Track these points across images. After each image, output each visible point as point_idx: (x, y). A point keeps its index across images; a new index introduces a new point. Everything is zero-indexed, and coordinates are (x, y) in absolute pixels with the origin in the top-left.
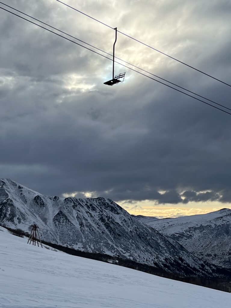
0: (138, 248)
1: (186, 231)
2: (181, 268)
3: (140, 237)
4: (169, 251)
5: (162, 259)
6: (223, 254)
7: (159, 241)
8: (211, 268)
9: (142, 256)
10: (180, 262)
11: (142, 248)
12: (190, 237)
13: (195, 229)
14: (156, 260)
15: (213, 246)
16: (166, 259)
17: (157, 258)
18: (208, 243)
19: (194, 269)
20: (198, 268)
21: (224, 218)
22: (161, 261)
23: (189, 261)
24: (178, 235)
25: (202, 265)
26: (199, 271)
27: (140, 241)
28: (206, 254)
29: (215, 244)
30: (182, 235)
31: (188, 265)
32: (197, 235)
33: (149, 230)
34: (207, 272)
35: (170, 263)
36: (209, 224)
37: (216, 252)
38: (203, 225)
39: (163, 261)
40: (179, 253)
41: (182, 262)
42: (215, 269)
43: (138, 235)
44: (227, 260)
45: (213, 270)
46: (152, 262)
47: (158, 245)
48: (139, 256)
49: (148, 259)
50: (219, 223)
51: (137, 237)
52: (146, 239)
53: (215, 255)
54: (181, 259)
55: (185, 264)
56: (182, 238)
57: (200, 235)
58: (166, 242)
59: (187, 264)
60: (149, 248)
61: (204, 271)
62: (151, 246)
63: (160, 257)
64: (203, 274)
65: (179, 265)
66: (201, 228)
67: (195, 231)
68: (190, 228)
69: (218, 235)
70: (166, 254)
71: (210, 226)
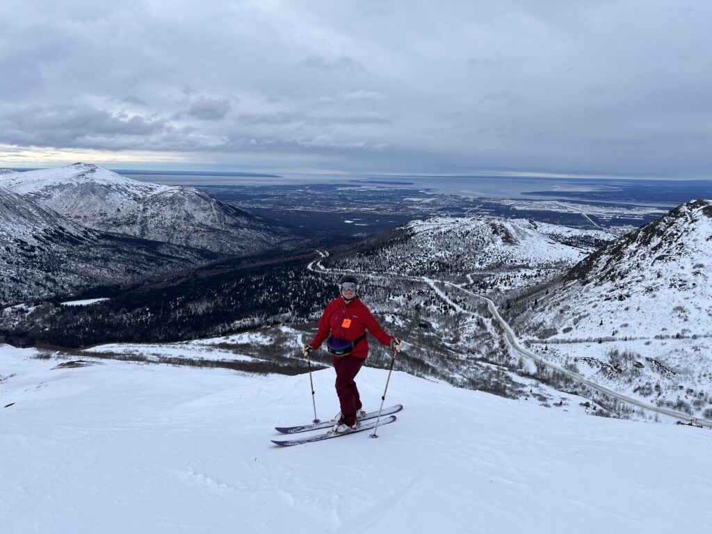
0: (8, 220)
1: (42, 191)
2: (64, 238)
3: (7, 207)
4: (46, 220)
5: (40, 230)
6: (94, 215)
7: (31, 210)
8: (94, 234)
9: (17, 230)
10: (61, 231)
11: (13, 220)
12: (49, 197)
13: (54, 188)
14: (34, 232)
15: (79, 206)
16: (45, 230)
17: (35, 230)
18: (72, 204)
19: (78, 237)
20: (82, 236)
21: (87, 176)
22: (40, 233)
23: (70, 229)
24: (33, 195)
25: (84, 232)
26: (84, 240)
27: (8, 211)
28: (73, 216)
29: (82, 205)
30: (38, 195)
31: (71, 234)
32: (56, 195)
33: (15, 197)
34: (92, 239)
35: (51, 234)
36: (70, 182)
37: (85, 213)
38: (63, 183)
39: (43, 232)
40: (56, 221)
41: (63, 231)
42: (98, 234)
43: (4, 205)
44: (101, 221)
45: (98, 237)
46: (31, 235)
47: (30, 213)
48: (13, 230)
49: (25, 233)
50: (82, 181)
51: (4, 207)
52: (15, 209)
53: (85, 217)
54: (61, 228)
55: (67, 233)
56: (39, 198)
57: (60, 194)
58: (39, 210)
59: (68, 233)
60: (21, 219)
61: (89, 238)
62: (23, 217)
63: (37, 228)
64: (89, 242)
65: (61, 235)
66: (61, 187)
67: (53, 190)
68: (46, 187)
69: (83, 195)
70: (43, 224)
71: (71, 184)
